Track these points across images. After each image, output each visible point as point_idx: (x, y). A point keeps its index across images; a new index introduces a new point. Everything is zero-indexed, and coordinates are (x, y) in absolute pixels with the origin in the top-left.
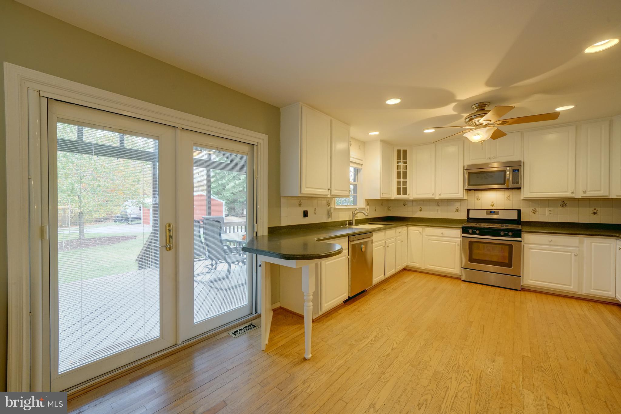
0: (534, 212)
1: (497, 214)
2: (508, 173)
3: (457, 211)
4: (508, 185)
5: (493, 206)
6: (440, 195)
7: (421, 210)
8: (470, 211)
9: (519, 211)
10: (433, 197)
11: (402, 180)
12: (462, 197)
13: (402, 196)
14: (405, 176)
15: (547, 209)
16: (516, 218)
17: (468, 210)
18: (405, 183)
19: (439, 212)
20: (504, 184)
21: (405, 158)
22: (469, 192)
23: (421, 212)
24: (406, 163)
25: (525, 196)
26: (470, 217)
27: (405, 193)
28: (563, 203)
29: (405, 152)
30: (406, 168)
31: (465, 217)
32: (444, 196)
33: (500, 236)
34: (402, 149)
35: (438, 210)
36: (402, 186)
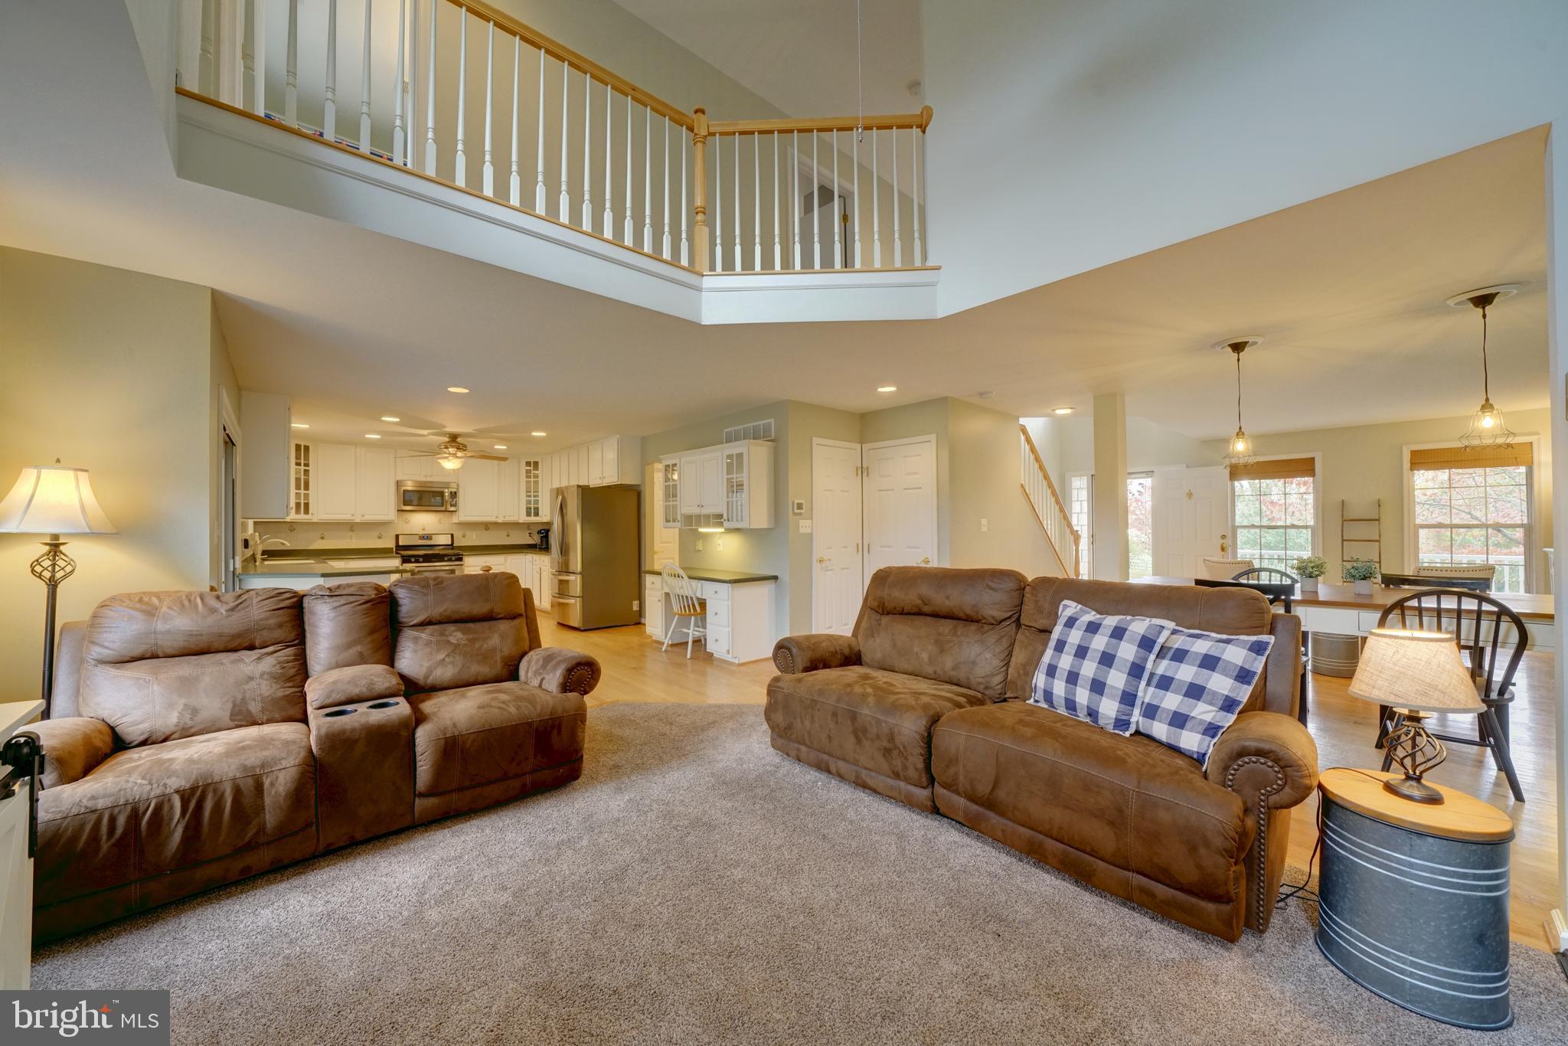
0: (464, 536)
1: (431, 539)
2: (447, 494)
3: (380, 538)
4: (446, 508)
5: (424, 530)
6: (363, 516)
7: (322, 538)
8: (400, 536)
9: (452, 535)
10: (352, 518)
11: (302, 491)
12: (393, 518)
13: (302, 517)
14: (307, 487)
15: (474, 533)
16: (450, 543)
17: (397, 537)
18: (306, 496)
19: (354, 540)
20: (442, 506)
21: (307, 457)
22: (400, 512)
23: (323, 541)
24: (307, 465)
25: (460, 519)
26: (400, 544)
27: (307, 511)
28: (487, 526)
29: (307, 448)
30: (306, 472)
31: (392, 544)
32: (368, 518)
33: (444, 561)
34: (303, 444)
35: (351, 536)
36: (302, 502)
